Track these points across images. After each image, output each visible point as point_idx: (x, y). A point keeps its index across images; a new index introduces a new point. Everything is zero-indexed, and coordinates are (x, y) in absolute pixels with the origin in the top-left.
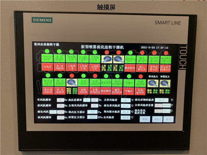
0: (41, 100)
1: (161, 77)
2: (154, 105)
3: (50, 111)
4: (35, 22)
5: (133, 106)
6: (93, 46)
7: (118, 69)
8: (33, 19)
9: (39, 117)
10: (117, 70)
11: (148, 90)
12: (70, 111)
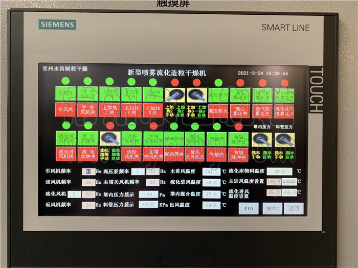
0: (53, 171)
1: (277, 128)
2: (265, 181)
3: (69, 192)
4: (45, 28)
5: (225, 182)
6: (149, 70)
7: (196, 114)
8: (42, 23)
9: (48, 205)
10: (194, 115)
11: (254, 152)
12: (107, 193)
